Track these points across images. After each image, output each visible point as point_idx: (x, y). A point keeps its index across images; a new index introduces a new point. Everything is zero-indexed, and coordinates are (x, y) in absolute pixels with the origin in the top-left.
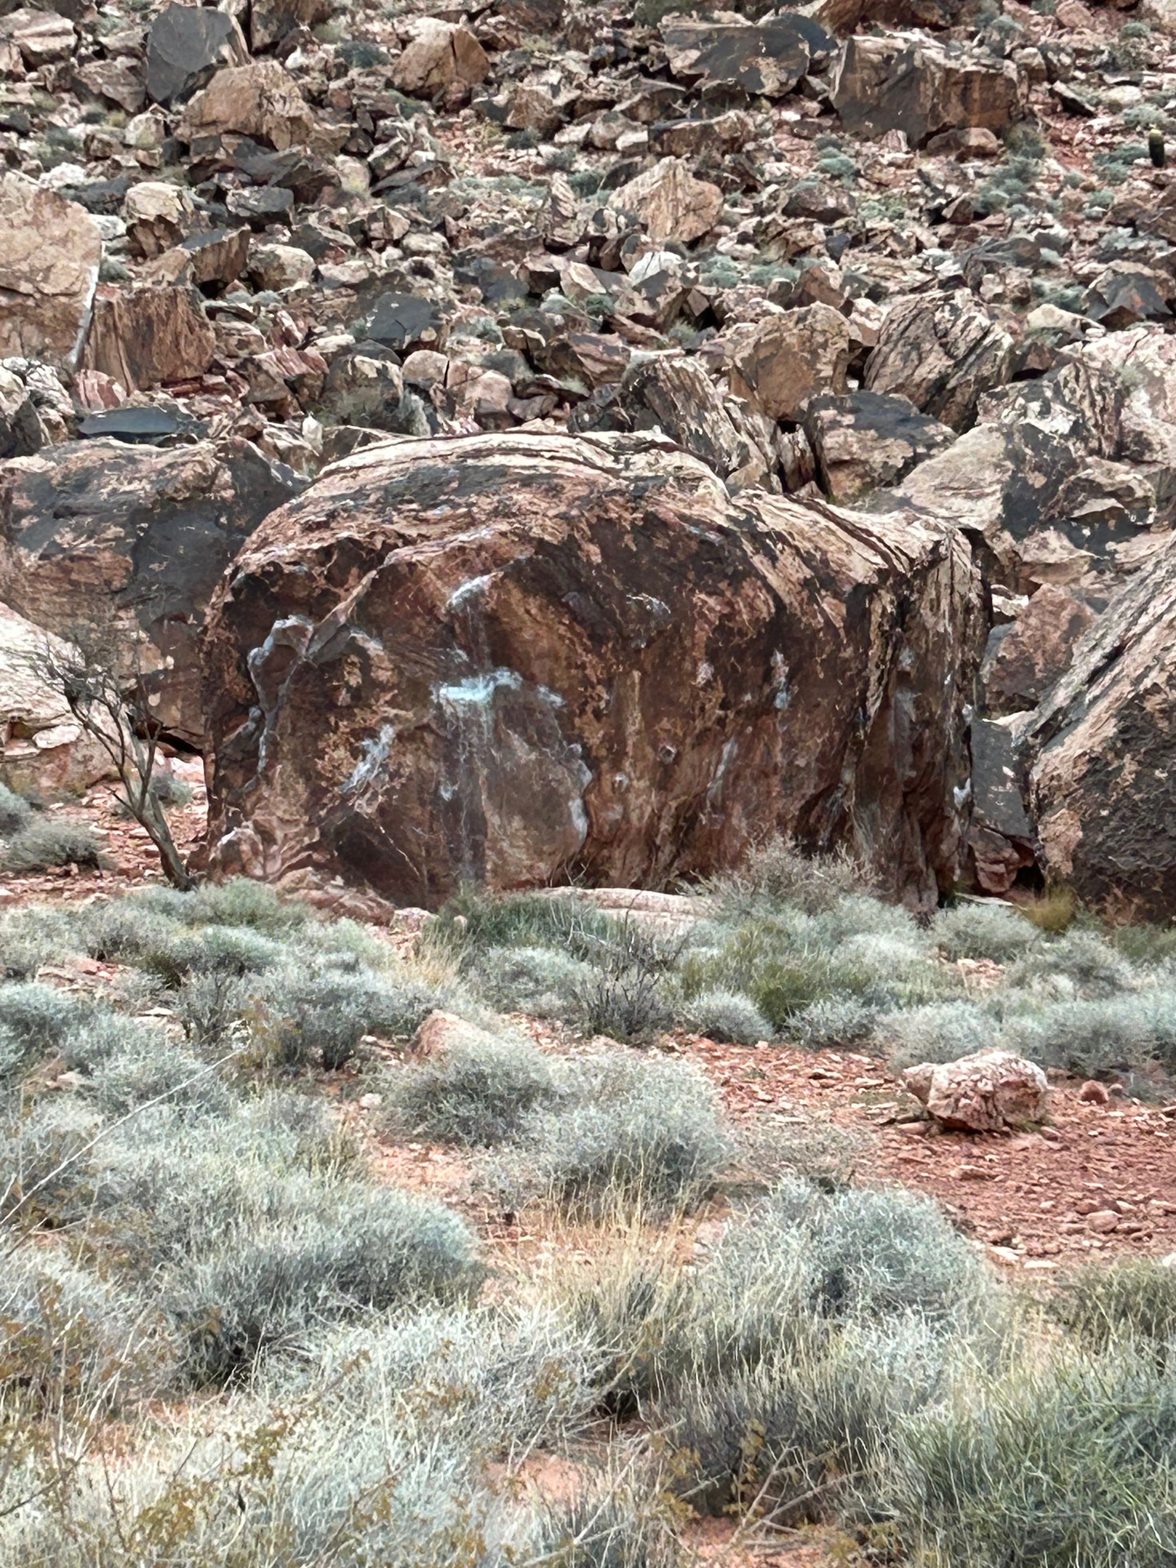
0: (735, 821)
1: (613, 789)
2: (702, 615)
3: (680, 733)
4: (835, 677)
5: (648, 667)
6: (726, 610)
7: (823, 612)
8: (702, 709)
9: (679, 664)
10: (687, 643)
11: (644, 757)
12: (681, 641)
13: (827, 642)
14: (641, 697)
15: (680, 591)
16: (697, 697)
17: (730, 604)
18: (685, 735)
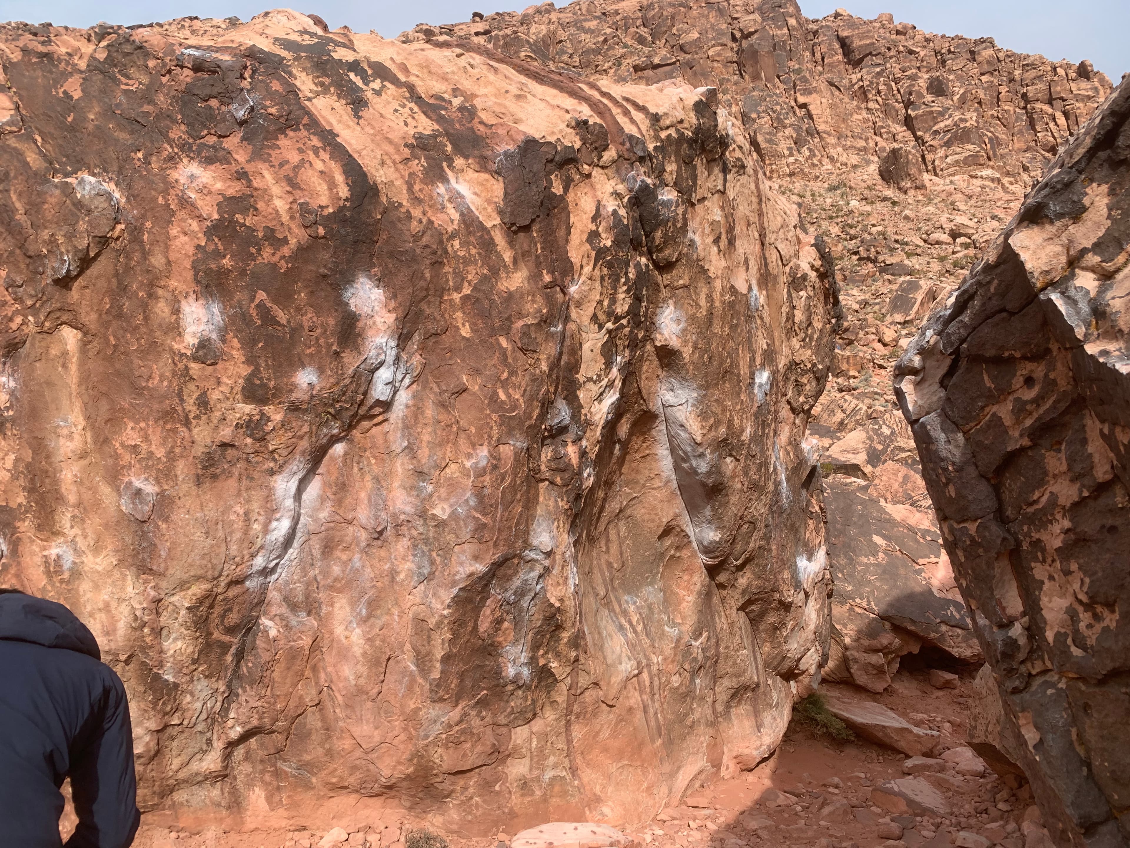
0: (339, 631)
1: (48, 573)
2: (184, 202)
3: (160, 453)
4: (493, 332)
5: (90, 319)
6: (234, 189)
7: (456, 198)
8: (203, 403)
9: (145, 307)
10: (157, 261)
11: (97, 504)
12: (145, 255)
13: (467, 261)
14: (84, 379)
15: (147, 161)
16: (186, 376)
17: (242, 175)
18: (172, 457)
